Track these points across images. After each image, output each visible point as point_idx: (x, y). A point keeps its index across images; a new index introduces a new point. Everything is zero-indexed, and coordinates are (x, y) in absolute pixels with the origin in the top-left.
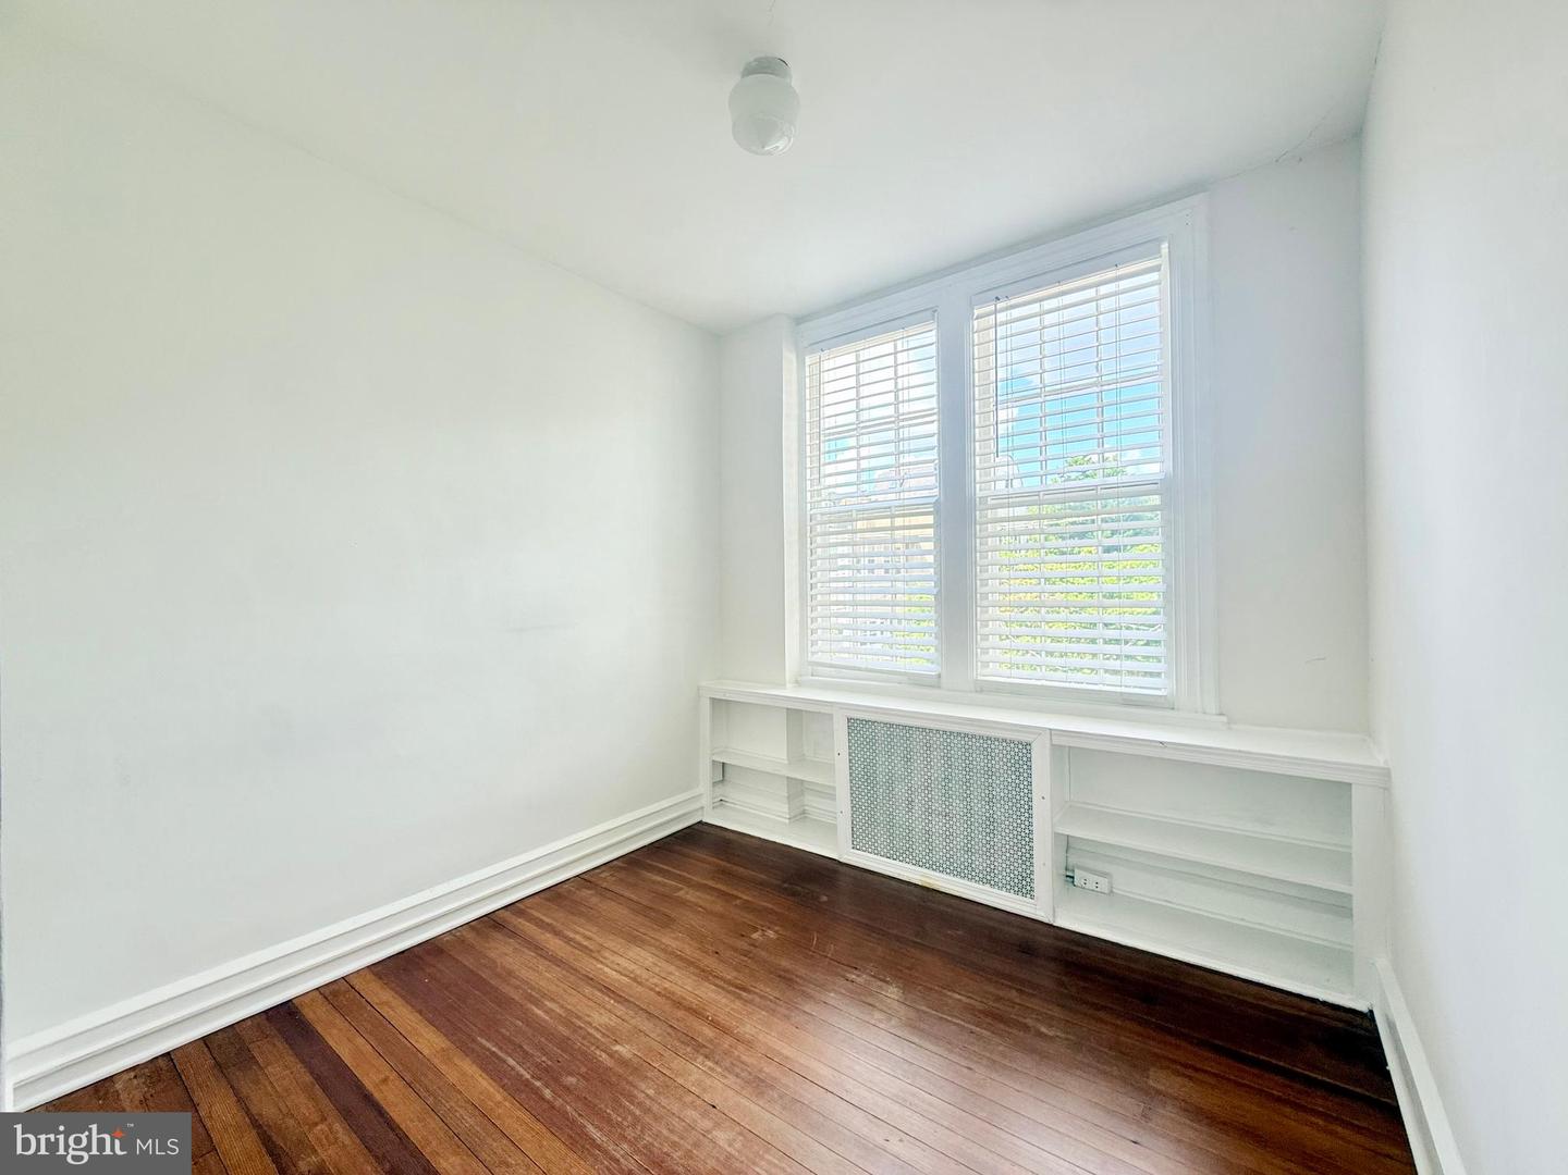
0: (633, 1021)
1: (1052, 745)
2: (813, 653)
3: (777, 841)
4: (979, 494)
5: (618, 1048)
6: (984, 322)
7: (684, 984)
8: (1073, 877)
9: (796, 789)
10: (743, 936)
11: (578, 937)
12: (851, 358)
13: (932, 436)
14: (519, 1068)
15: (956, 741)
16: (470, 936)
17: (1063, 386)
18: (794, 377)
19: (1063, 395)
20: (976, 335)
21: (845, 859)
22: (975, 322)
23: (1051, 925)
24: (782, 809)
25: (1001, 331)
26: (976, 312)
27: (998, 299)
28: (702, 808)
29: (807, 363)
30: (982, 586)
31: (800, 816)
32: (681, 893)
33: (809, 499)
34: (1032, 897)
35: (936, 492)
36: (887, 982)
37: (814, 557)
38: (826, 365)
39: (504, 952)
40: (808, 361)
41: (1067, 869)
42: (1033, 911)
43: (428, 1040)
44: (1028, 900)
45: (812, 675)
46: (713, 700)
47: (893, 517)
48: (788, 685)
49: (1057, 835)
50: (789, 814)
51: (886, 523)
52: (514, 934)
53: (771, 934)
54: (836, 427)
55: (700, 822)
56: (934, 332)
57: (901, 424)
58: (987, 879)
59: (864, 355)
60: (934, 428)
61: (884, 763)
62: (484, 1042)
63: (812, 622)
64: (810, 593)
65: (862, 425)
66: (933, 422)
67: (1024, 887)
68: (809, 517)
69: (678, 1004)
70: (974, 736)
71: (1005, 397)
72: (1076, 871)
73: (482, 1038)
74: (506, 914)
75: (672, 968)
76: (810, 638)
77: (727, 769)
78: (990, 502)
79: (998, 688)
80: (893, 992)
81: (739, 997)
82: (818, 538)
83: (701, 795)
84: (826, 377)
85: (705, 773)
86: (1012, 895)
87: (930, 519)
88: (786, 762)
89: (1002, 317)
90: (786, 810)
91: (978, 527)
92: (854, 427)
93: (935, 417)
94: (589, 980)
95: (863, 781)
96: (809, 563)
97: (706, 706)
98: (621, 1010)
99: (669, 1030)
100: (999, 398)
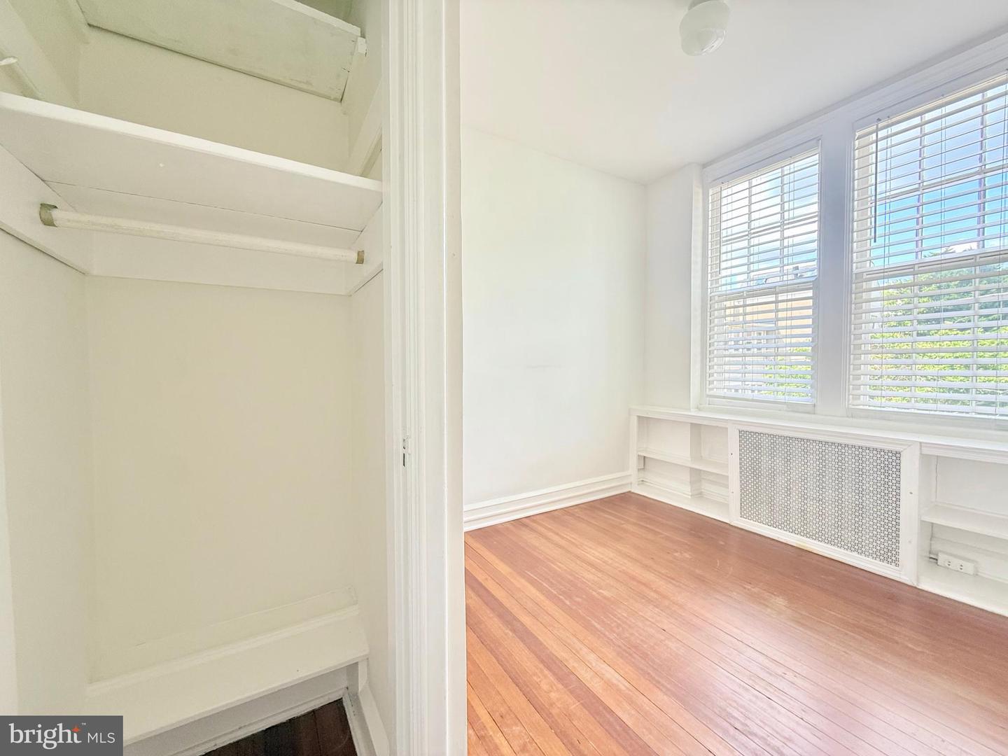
0: (608, 581)
1: (921, 454)
2: (710, 389)
3: (684, 507)
4: (855, 271)
5: (601, 591)
6: (864, 141)
7: (636, 570)
8: (937, 560)
9: (697, 476)
10: (668, 553)
11: (568, 537)
12: (746, 185)
13: (814, 232)
14: (550, 588)
15: (830, 449)
16: (511, 527)
17: (943, 179)
18: (700, 205)
19: (943, 186)
20: (857, 151)
21: (735, 523)
22: (857, 142)
23: (916, 588)
24: (687, 489)
25: (881, 144)
26: (857, 134)
27: (879, 120)
28: (631, 483)
29: (711, 193)
30: (855, 339)
31: (699, 495)
32: (624, 526)
33: (709, 286)
34: (897, 565)
35: (816, 273)
36: (774, 595)
37: (712, 325)
38: (724, 193)
39: (530, 538)
40: (711, 192)
41: (930, 553)
42: (898, 575)
43: (503, 568)
44: (893, 566)
45: (709, 404)
46: (639, 417)
47: (777, 294)
48: (692, 410)
49: (922, 522)
50: (691, 492)
51: (772, 298)
52: (532, 529)
53: (687, 555)
54: (732, 235)
55: (630, 492)
56: (817, 156)
57: (785, 227)
58: (856, 548)
59: (754, 182)
60: (815, 226)
61: (767, 462)
62: (529, 573)
63: (710, 369)
64: (708, 349)
65: (752, 231)
66: (814, 222)
67: (891, 556)
68: (709, 298)
69: (633, 578)
70: (846, 445)
71: (884, 195)
72: (939, 555)
73: (529, 571)
74: (527, 521)
75: (625, 561)
76: (708, 379)
77: (646, 460)
78: (865, 276)
79: (868, 415)
80: (780, 602)
81: (671, 582)
82: (716, 312)
83: (630, 475)
84: (724, 201)
85: (633, 462)
86: (877, 561)
87: (810, 293)
88: (690, 459)
89: (882, 134)
90: (690, 490)
91: (853, 296)
92: (747, 233)
93: (816, 219)
94: (578, 557)
95: (751, 472)
96: (708, 329)
97: (634, 421)
98: (600, 575)
99: (630, 590)
100: (878, 197)
